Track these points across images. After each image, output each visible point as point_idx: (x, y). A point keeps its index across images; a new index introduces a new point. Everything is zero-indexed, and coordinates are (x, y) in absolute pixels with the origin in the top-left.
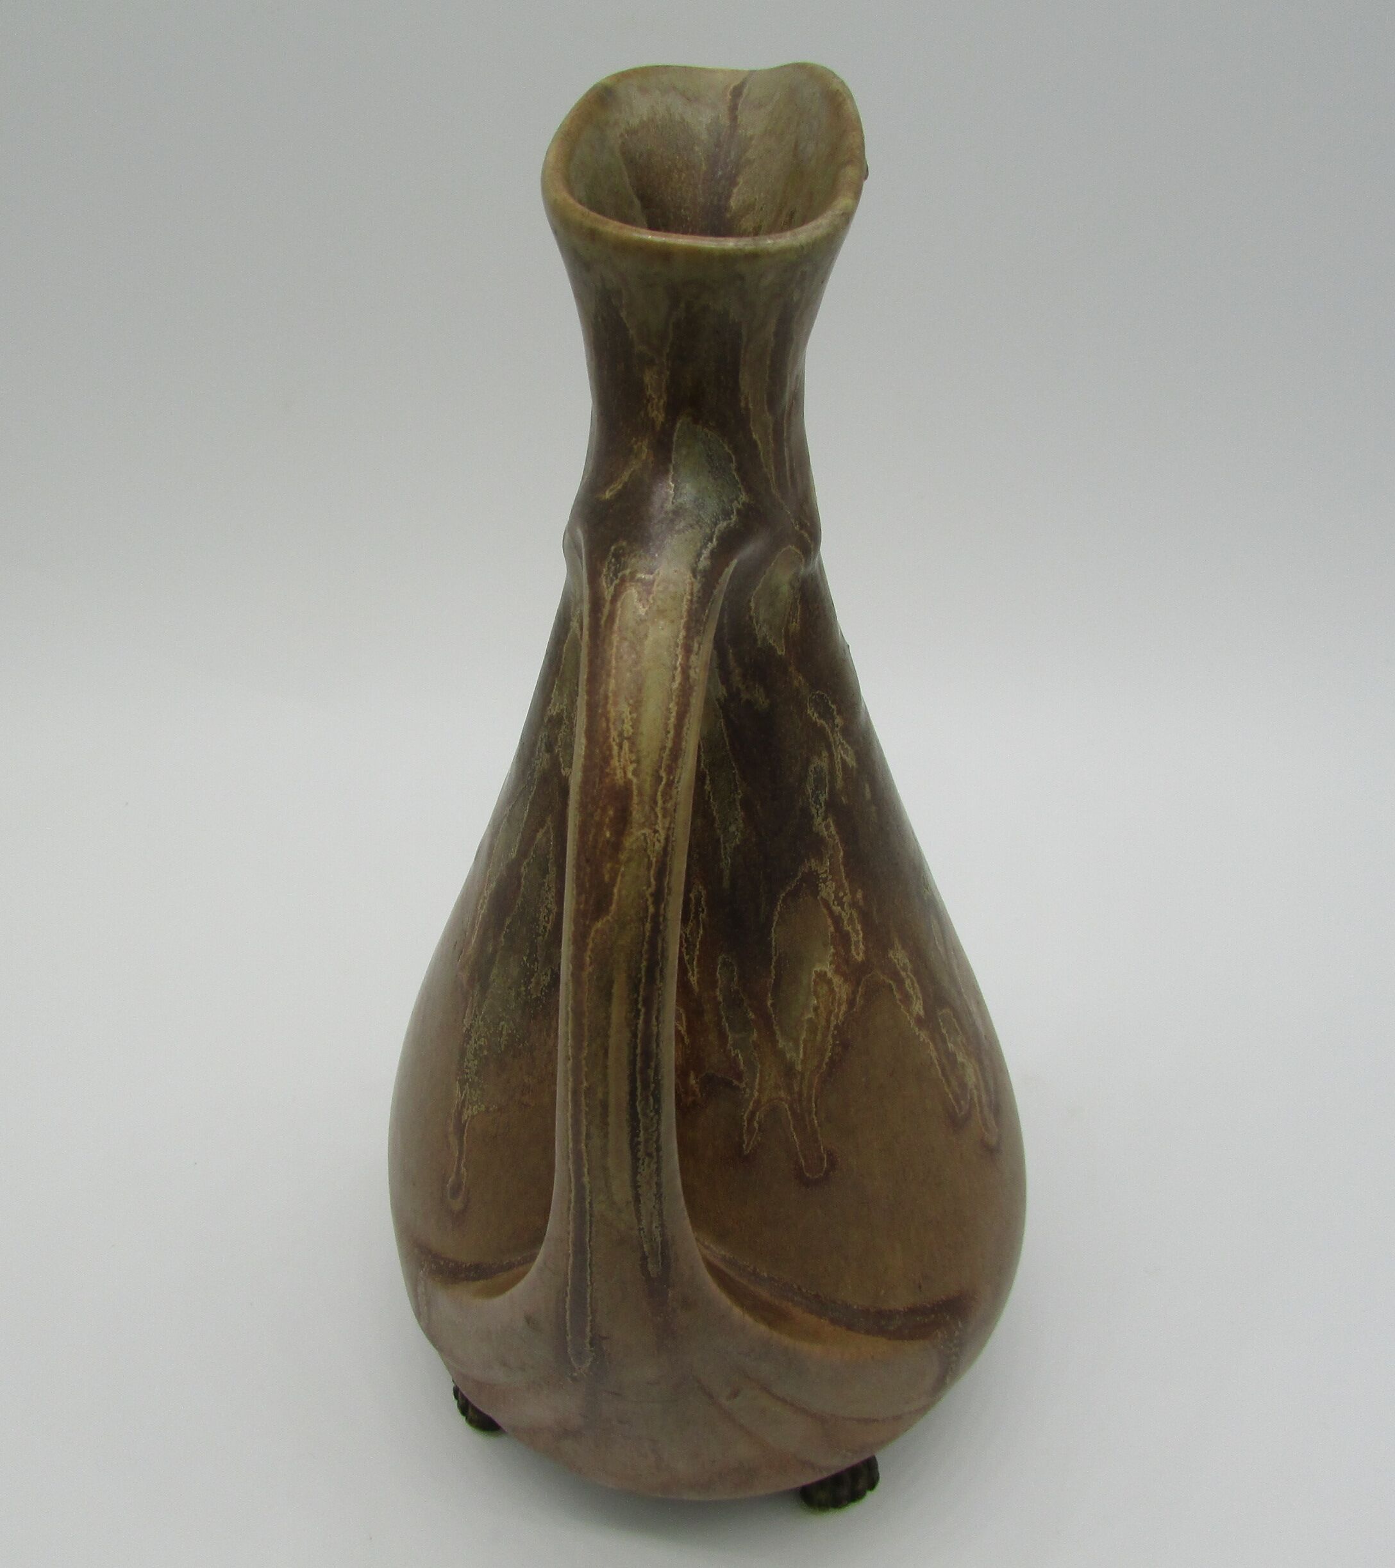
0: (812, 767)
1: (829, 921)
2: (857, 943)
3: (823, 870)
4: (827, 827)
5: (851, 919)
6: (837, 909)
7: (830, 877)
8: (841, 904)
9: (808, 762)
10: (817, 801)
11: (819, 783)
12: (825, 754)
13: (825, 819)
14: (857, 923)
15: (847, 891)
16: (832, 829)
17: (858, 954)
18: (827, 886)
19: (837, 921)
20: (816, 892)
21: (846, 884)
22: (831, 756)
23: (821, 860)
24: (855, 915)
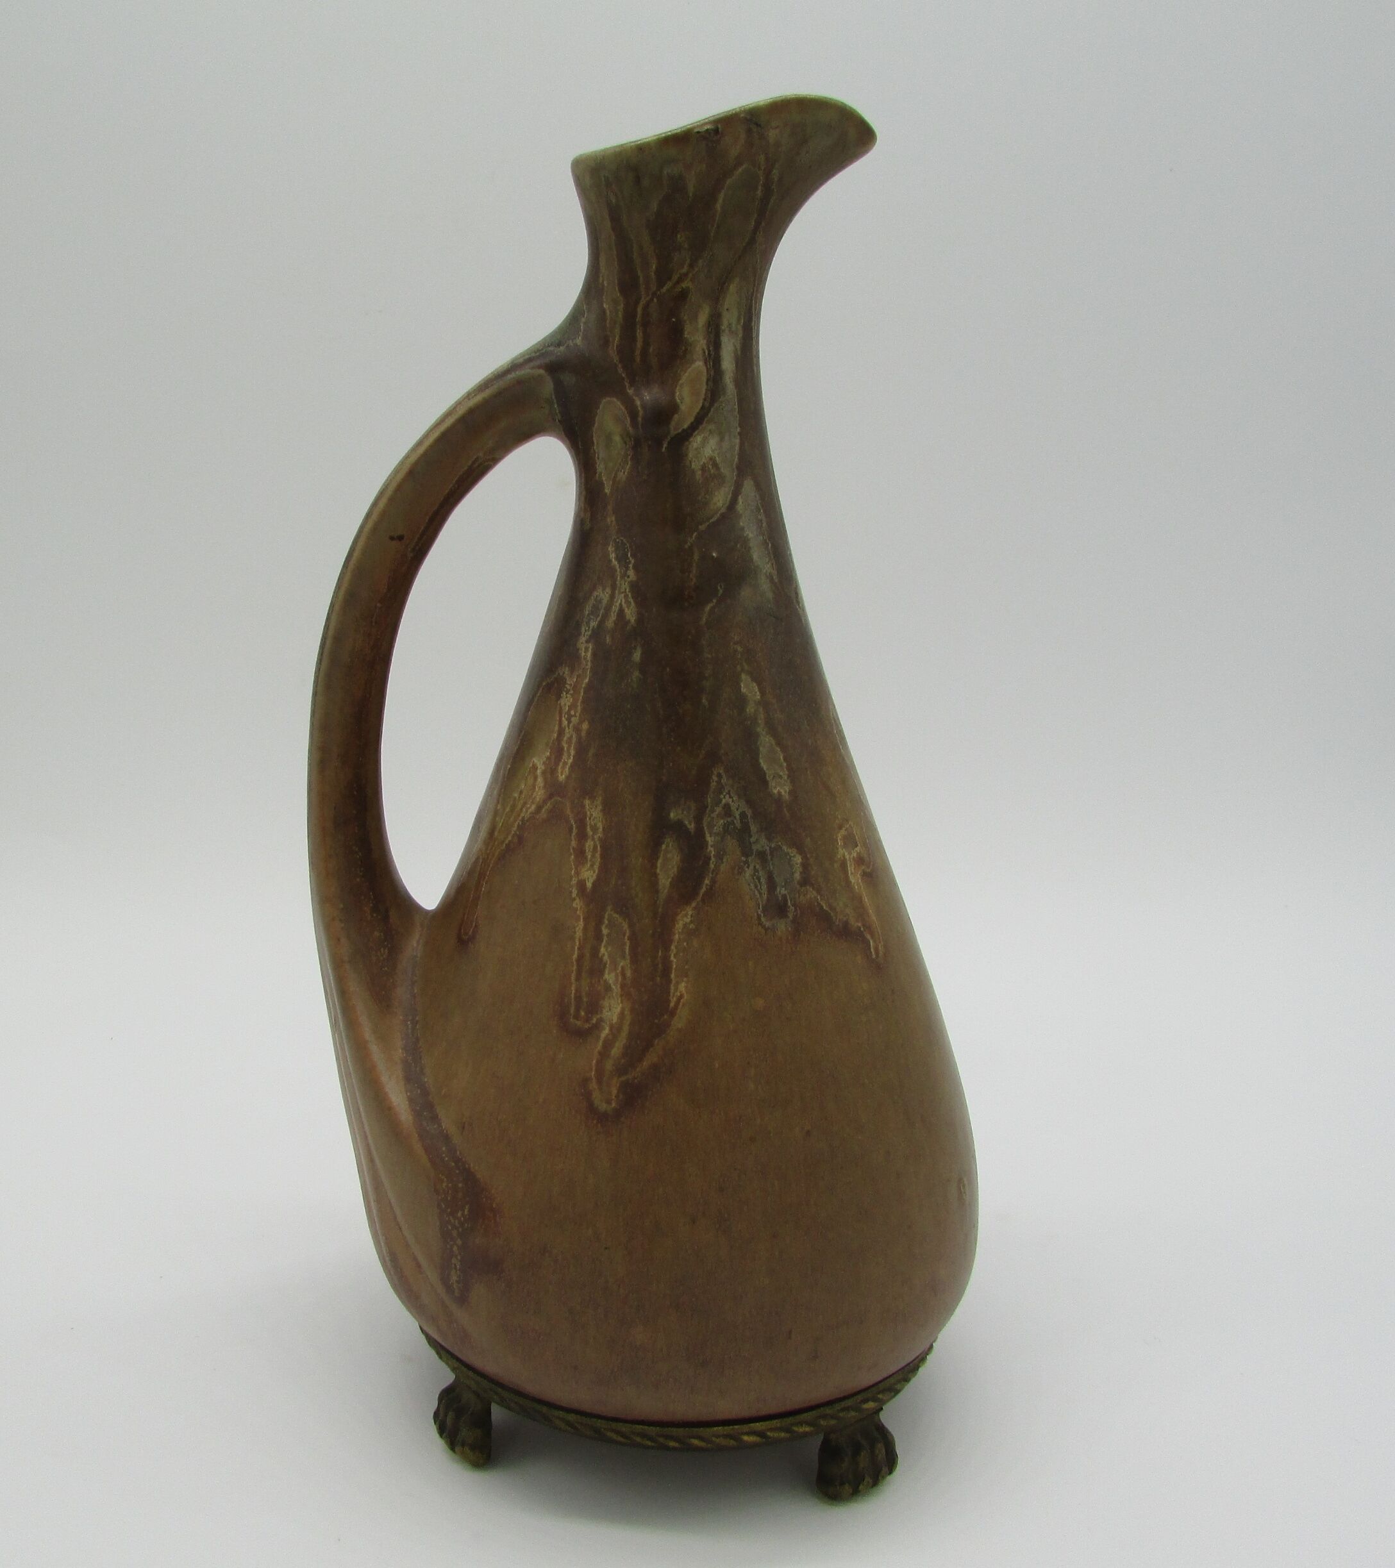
0: (595, 594)
1: (556, 728)
2: (565, 763)
3: (570, 681)
4: (587, 649)
5: (570, 739)
6: (565, 723)
7: (572, 692)
8: (569, 722)
9: (594, 588)
10: (588, 624)
11: (596, 609)
12: (608, 590)
13: (587, 642)
14: (572, 748)
15: (578, 714)
16: (589, 654)
17: (562, 775)
18: (566, 698)
19: (561, 733)
20: (559, 697)
21: (579, 708)
22: (612, 597)
23: (572, 671)
24: (574, 740)
